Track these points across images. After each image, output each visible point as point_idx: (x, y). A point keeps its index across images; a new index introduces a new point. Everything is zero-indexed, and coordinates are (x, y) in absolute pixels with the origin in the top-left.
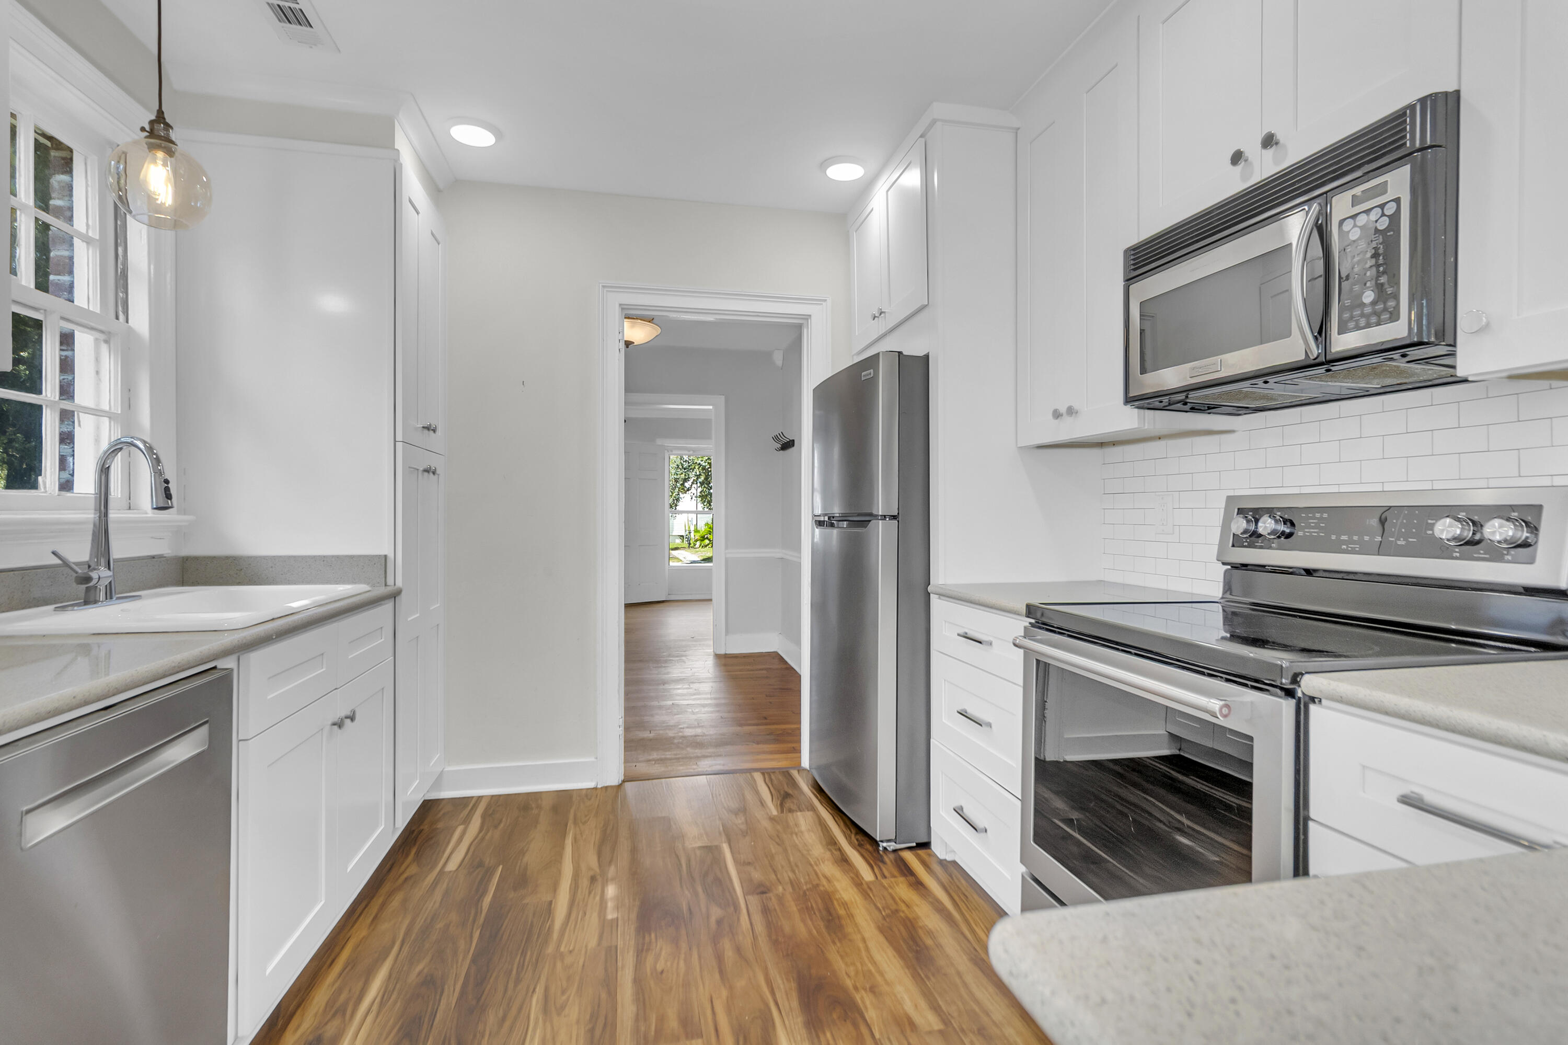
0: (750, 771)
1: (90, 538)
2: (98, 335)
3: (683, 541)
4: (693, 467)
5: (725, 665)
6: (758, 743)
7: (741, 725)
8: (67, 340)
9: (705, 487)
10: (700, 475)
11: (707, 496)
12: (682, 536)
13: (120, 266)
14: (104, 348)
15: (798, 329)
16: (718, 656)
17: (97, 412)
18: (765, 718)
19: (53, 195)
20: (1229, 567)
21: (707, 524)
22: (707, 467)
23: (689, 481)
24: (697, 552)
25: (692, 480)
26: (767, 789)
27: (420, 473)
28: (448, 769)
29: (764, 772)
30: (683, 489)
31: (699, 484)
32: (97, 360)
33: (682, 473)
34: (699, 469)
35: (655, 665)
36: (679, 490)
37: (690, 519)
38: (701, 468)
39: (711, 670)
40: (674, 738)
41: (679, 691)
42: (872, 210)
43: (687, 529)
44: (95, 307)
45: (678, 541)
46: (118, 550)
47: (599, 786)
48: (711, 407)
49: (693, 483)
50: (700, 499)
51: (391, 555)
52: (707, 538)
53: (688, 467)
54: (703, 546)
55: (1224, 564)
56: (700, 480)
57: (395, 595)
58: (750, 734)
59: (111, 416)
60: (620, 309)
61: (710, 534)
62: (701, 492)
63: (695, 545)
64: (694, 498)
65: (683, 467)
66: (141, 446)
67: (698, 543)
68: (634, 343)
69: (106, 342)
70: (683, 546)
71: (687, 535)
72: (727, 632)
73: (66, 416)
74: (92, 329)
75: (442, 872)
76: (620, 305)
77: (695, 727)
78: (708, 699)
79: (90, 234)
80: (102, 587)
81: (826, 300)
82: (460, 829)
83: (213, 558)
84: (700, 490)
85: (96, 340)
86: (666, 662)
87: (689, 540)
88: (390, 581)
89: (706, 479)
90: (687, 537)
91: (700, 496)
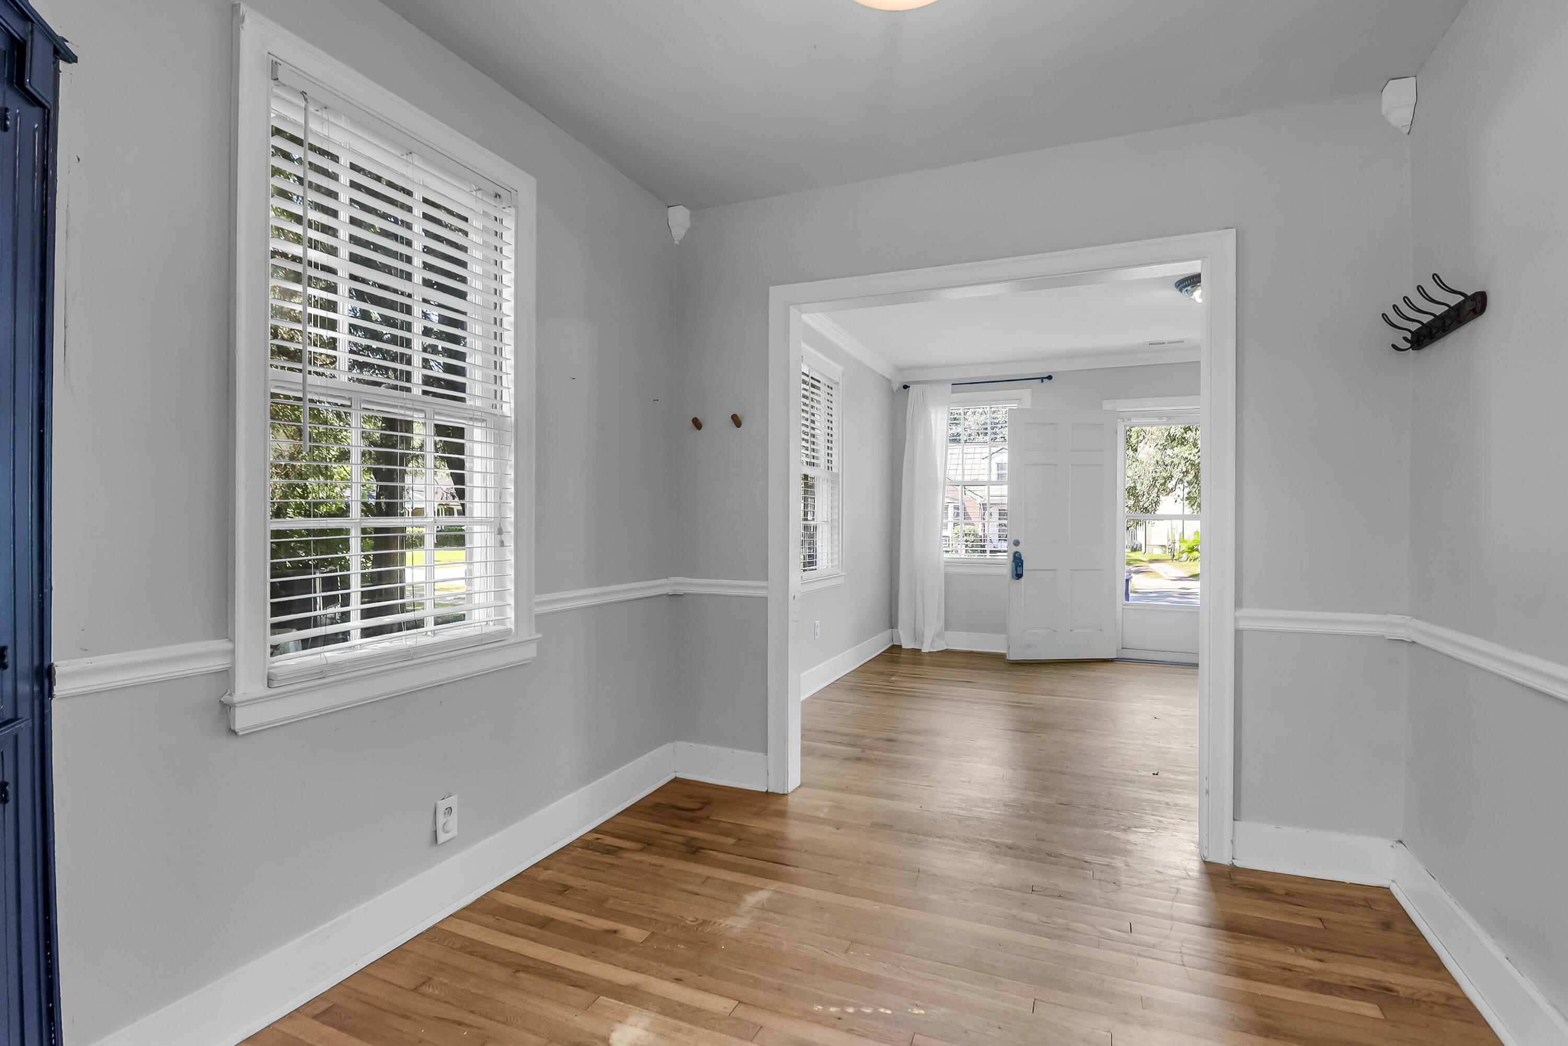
3: (1165, 552)
4: (1178, 461)
9: (1194, 487)
10: (1188, 472)
11: (1196, 497)
12: (1165, 547)
21: (1197, 532)
22: (1196, 463)
23: (1172, 480)
24: (1183, 566)
25: (1176, 480)
30: (1164, 490)
31: (1185, 484)
33: (1163, 471)
34: (1185, 464)
36: (1159, 492)
37: (1173, 526)
38: (1188, 464)
43: (1170, 538)
45: (1159, 552)
49: (1177, 483)
50: (1188, 502)
52: (1197, 550)
53: (1171, 463)
54: (1191, 560)
56: (1187, 479)
61: (1201, 545)
62: (1188, 493)
63: (1180, 557)
64: (1179, 501)
67: (1185, 556)
70: (1164, 559)
84: (1187, 490)
87: (1172, 550)
89: (1195, 477)
90: (1170, 547)
91: (1187, 499)
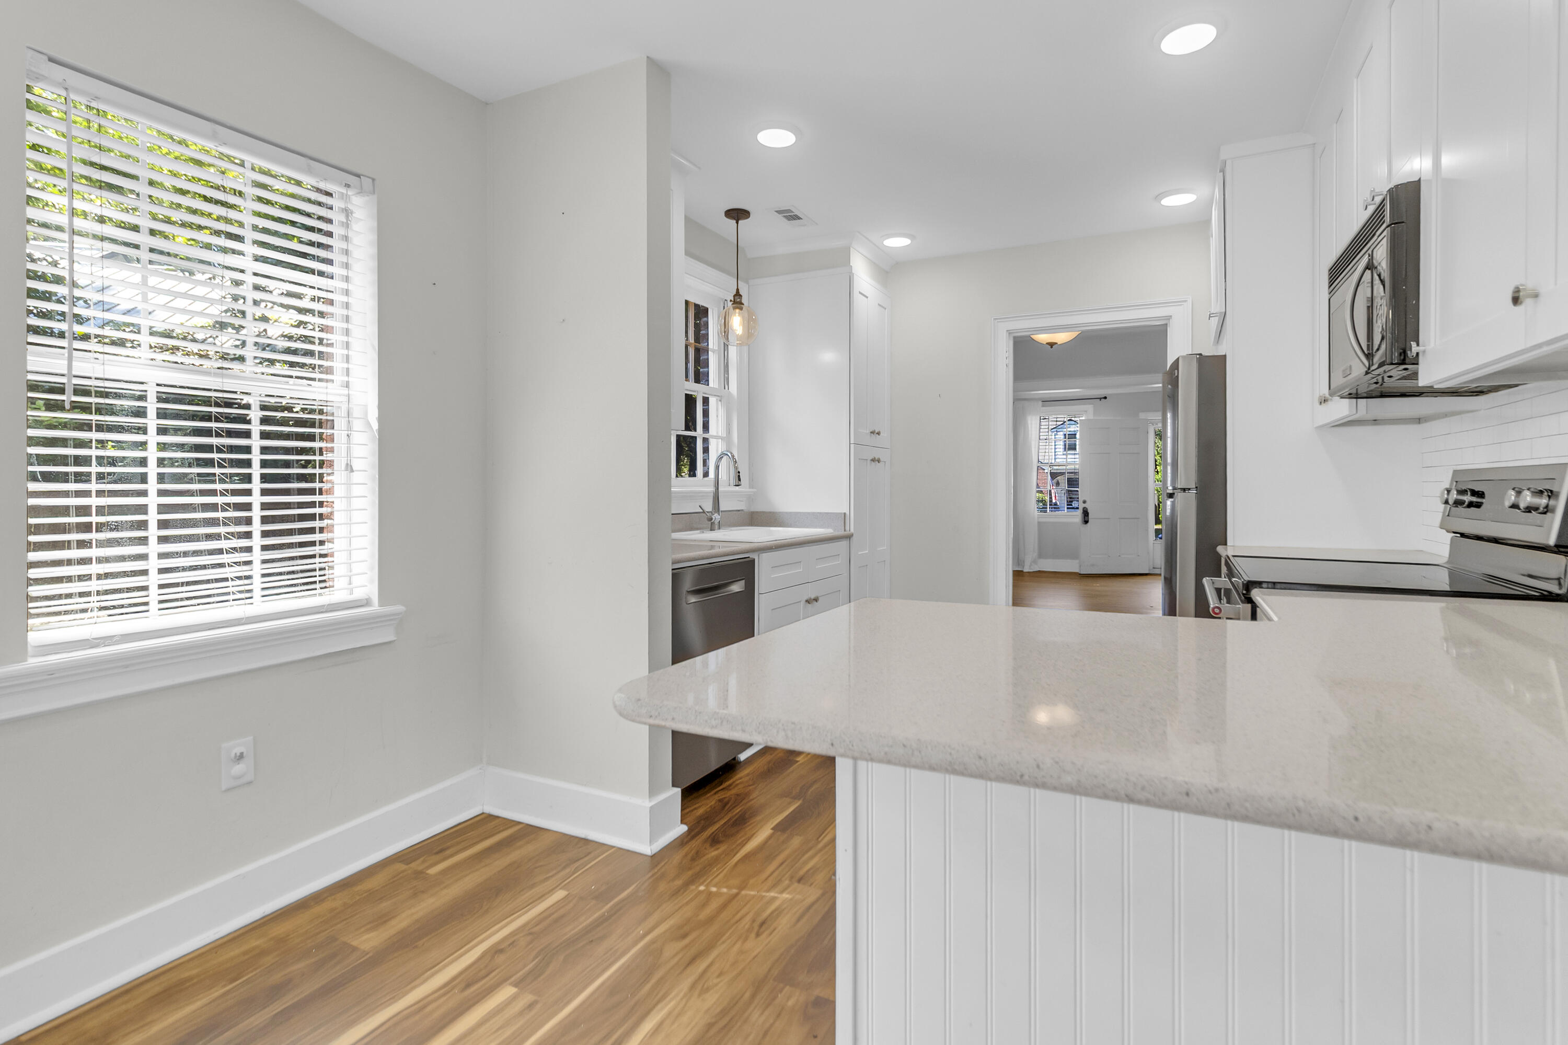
1: (712, 500)
2: (717, 398)
8: (706, 401)
13: (726, 361)
14: (720, 403)
17: (716, 437)
19: (702, 329)
20: (1456, 535)
27: (869, 461)
32: (717, 410)
44: (716, 386)
46: (723, 507)
51: (848, 513)
55: (1447, 530)
57: (849, 537)
59: (722, 438)
60: (1008, 334)
66: (730, 456)
68: (1056, 343)
69: (720, 401)
73: (705, 440)
74: (715, 396)
76: (1008, 331)
79: (714, 348)
80: (716, 522)
81: (1187, 301)
83: (764, 512)
85: (717, 399)
88: (847, 528)
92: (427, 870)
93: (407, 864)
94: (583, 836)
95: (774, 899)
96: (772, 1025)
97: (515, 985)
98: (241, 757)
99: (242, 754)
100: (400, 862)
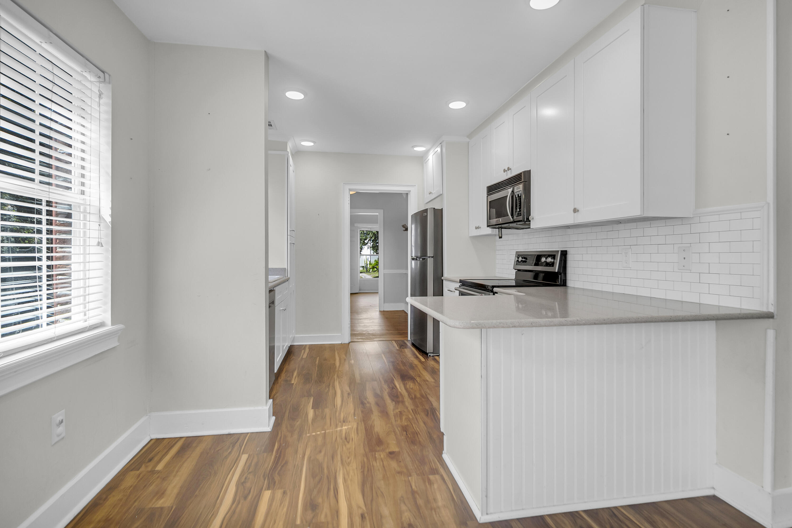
0: (391, 341)
3: (364, 269)
4: (369, 233)
5: (384, 314)
6: (394, 335)
7: (389, 331)
9: (374, 243)
10: (372, 237)
11: (375, 247)
12: (363, 267)
15: (407, 194)
16: (380, 311)
18: (397, 329)
20: (517, 270)
21: (375, 261)
22: (375, 233)
23: (367, 240)
24: (371, 274)
25: (368, 239)
26: (396, 344)
28: (296, 336)
29: (395, 341)
30: (364, 244)
31: (371, 241)
33: (364, 236)
34: (371, 234)
35: (356, 314)
36: (362, 244)
37: (367, 258)
38: (372, 234)
39: (378, 316)
40: (365, 334)
41: (366, 322)
42: (429, 159)
43: (366, 263)
45: (361, 269)
47: (343, 343)
48: (378, 214)
49: (369, 241)
50: (372, 248)
51: (287, 268)
52: (376, 268)
53: (366, 233)
54: (373, 272)
55: (515, 270)
56: (372, 239)
57: (288, 281)
58: (391, 333)
61: (377, 266)
62: (372, 245)
63: (370, 271)
64: (369, 248)
65: (364, 233)
67: (371, 270)
70: (364, 271)
71: (366, 266)
72: (384, 303)
75: (302, 358)
76: (349, 189)
77: (373, 331)
78: (376, 324)
81: (415, 187)
82: (303, 351)
84: (372, 244)
86: (361, 313)
87: (367, 268)
88: (286, 276)
89: (375, 238)
90: (366, 267)
91: (372, 247)
92: (155, 469)
93: (138, 470)
94: (227, 433)
95: (341, 431)
96: (383, 464)
97: (268, 489)
98: (61, 422)
99: (62, 420)
100: (132, 470)
